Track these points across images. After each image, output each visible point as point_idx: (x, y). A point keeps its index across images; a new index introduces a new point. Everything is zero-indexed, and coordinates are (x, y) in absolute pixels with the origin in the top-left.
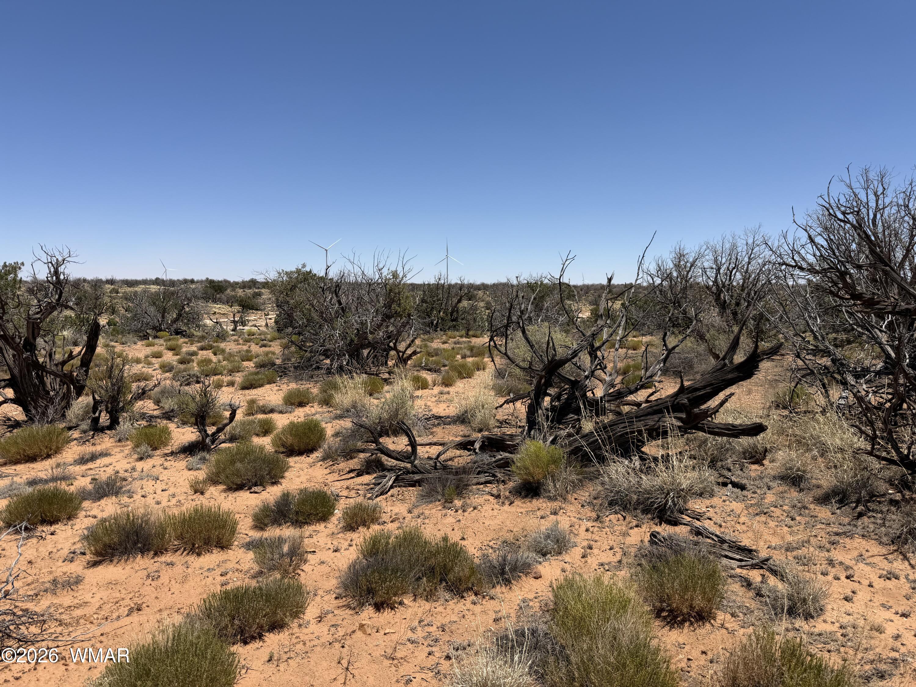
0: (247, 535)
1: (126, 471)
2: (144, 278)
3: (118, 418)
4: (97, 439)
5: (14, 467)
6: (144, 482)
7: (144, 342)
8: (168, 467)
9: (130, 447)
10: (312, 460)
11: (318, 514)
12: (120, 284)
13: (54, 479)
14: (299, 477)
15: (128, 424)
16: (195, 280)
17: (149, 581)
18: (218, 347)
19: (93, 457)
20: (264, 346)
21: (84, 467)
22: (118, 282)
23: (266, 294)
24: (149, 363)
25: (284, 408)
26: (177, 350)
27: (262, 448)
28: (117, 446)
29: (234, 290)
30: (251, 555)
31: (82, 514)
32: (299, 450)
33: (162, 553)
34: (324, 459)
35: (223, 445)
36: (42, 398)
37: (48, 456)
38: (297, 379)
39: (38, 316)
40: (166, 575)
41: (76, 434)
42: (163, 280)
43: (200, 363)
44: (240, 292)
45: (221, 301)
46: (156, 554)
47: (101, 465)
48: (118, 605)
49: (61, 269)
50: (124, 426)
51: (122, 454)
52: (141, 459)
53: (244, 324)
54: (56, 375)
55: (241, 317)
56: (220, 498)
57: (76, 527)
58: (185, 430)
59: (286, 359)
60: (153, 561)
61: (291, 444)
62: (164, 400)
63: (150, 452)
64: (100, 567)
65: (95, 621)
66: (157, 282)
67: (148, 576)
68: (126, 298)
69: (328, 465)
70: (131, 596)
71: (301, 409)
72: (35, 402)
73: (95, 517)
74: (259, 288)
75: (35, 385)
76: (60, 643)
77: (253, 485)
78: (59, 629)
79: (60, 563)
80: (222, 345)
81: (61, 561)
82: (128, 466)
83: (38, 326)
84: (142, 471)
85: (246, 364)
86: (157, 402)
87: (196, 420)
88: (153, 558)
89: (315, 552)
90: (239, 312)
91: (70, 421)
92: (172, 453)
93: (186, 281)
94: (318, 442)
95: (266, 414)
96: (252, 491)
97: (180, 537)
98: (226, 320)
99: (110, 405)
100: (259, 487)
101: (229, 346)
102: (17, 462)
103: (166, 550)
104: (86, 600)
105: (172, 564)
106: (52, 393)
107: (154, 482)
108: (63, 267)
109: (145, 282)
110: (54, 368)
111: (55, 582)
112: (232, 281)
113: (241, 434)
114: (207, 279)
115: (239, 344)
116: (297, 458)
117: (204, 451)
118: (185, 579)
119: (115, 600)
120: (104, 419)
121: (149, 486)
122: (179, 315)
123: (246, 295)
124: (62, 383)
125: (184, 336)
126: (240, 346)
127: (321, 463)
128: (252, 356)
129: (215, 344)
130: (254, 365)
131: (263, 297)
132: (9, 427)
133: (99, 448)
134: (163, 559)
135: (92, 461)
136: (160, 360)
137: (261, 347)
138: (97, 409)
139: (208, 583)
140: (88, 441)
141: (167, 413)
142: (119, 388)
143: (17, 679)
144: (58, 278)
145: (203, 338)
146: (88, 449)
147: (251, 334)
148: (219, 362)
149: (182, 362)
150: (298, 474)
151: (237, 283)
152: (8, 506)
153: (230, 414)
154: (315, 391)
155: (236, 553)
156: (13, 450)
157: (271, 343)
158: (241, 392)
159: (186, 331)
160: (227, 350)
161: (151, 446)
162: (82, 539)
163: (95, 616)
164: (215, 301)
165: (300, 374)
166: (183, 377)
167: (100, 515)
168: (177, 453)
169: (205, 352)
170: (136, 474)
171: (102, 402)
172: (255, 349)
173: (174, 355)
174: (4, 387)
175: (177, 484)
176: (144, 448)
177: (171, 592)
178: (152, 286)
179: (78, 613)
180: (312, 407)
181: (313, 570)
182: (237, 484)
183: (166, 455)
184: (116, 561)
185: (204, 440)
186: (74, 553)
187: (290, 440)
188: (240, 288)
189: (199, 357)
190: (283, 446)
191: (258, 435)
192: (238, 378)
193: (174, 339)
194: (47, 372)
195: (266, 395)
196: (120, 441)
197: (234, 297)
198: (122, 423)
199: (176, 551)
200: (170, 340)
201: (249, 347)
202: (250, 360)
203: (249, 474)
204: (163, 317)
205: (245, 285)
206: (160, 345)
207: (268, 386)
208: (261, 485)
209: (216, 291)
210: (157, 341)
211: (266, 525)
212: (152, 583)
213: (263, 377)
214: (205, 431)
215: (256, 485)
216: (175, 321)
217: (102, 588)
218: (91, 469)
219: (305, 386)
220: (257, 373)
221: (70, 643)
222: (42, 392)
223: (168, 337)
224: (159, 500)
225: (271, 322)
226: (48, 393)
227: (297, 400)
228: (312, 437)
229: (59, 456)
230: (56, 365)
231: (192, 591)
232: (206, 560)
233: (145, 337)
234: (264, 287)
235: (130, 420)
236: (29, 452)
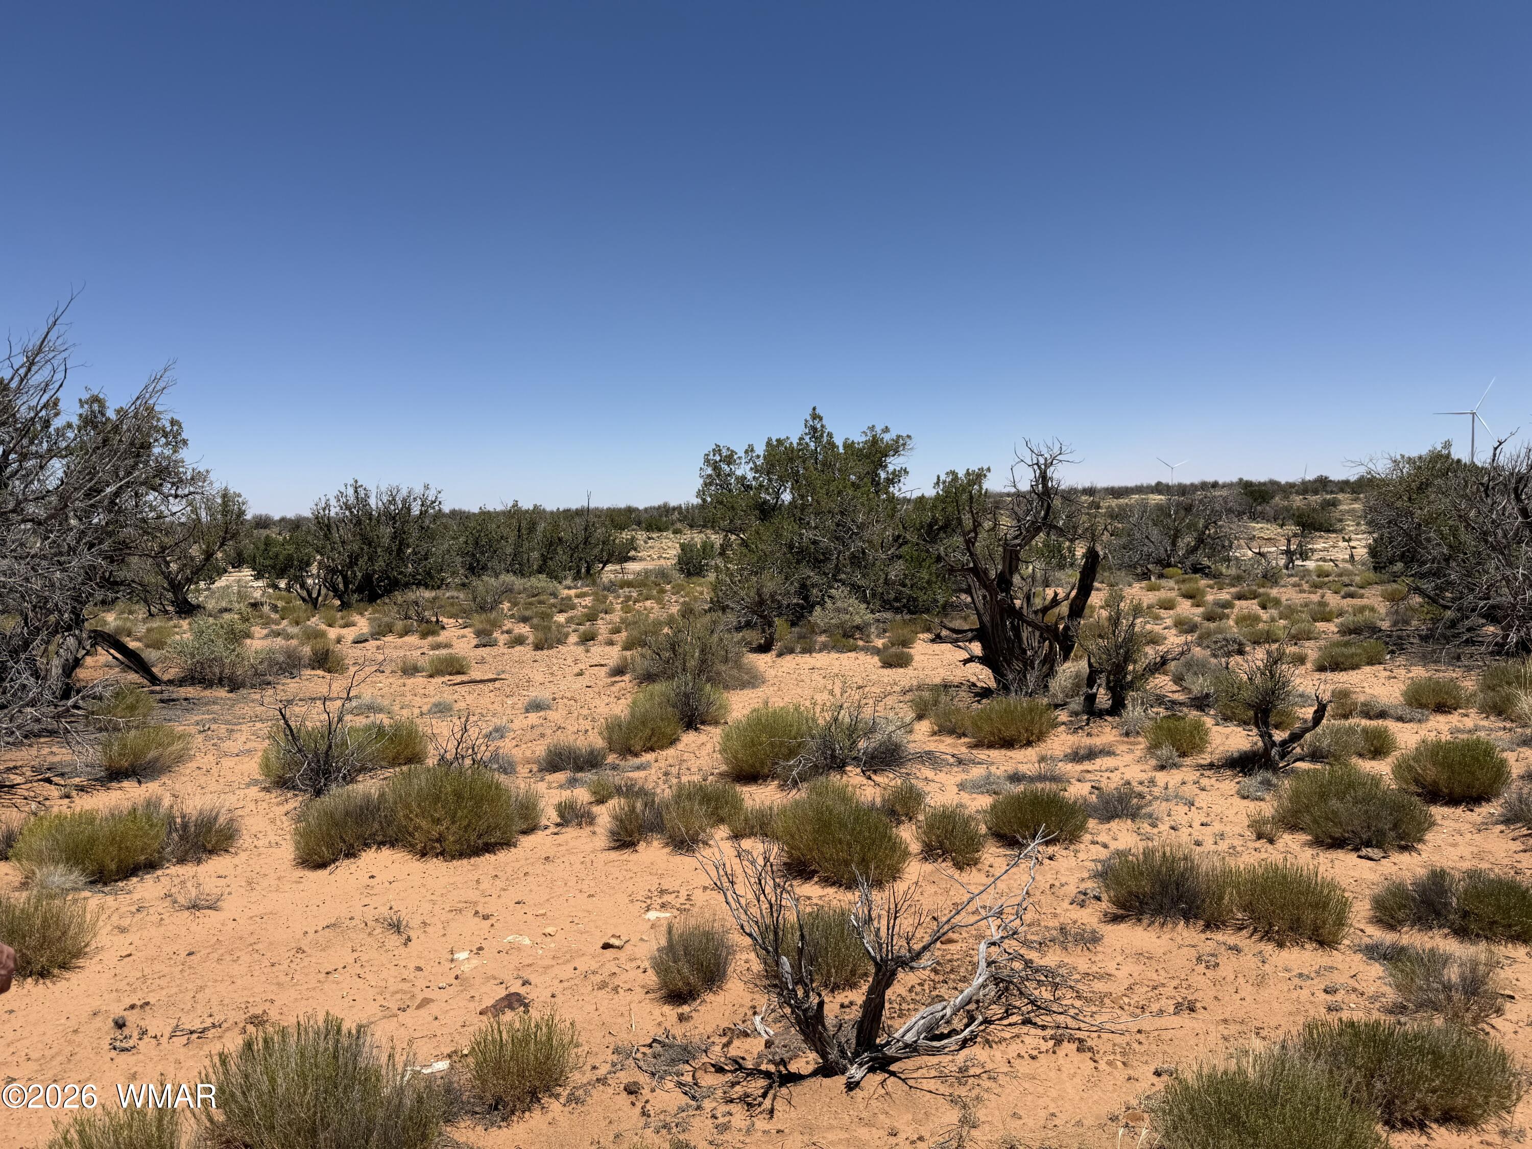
0: (1362, 931)
1: (1141, 783)
2: (1139, 484)
3: (1124, 699)
4: (1094, 727)
5: (987, 752)
6: (1171, 804)
7: (1144, 584)
8: (1208, 788)
9: (1142, 746)
10: (1479, 820)
11: (1510, 926)
12: (1102, 494)
13: (1041, 778)
14: (1455, 845)
15: (1139, 709)
16: (1221, 482)
17: (1201, 968)
18: (1268, 595)
19: (1091, 754)
20: (1351, 595)
21: (1079, 767)
22: (1100, 491)
23: (1347, 504)
24: (1157, 618)
25: (1407, 712)
26: (1198, 597)
27: (1376, 781)
28: (1123, 742)
29: (1286, 497)
30: (1377, 969)
31: (1087, 837)
32: (1450, 794)
33: (1218, 928)
34: (1507, 821)
35: (1299, 764)
36: (1017, 659)
37: (1029, 744)
38: (1426, 659)
39: (1018, 541)
40: (1228, 965)
41: (1063, 716)
42: (1167, 486)
43: (1240, 621)
44: (1298, 501)
45: (1264, 517)
46: (1207, 926)
47: (1103, 768)
48: (1157, 992)
49: (1049, 474)
50: (1133, 712)
51: (1131, 756)
52: (1162, 768)
53: (1304, 556)
54: (1035, 626)
55: (1300, 545)
56: (1303, 855)
57: (1082, 856)
58: (1228, 730)
59: (1401, 621)
60: (1203, 936)
61: (1435, 782)
62: (1189, 678)
63: (1177, 760)
64: (1122, 926)
65: (1126, 1007)
66: (1159, 488)
67: (1199, 959)
68: (1113, 515)
69: (1516, 833)
70: (1175, 983)
71: (1441, 718)
72: (1009, 664)
73: (1105, 846)
74: (1332, 492)
75: (1008, 640)
76: (1082, 1025)
77: (1362, 844)
78: (1078, 1003)
79: (1066, 904)
80: (1274, 592)
81: (1067, 901)
82: (1144, 777)
83: (1017, 556)
84: (1166, 788)
85: (1321, 626)
86: (1178, 679)
87: (1256, 715)
88: (1203, 931)
89: (1513, 998)
90: (1295, 535)
91: (1054, 695)
92: (1211, 766)
93: (1204, 486)
94: (1491, 786)
95: (1370, 718)
96: (1360, 853)
97: (1247, 907)
98: (1274, 549)
99: (1112, 678)
100: (1376, 850)
101: (1286, 594)
102: (991, 746)
103: (1224, 923)
104: (1109, 972)
105: (1236, 949)
106: (1029, 653)
107: (1187, 808)
108: (1052, 468)
109: (1139, 490)
110: (1032, 616)
111: (1062, 929)
112: (1283, 482)
113: (1332, 749)
114: (1241, 480)
115: (1304, 591)
116: (1446, 810)
117: (1267, 769)
118: (1261, 981)
119: (1151, 984)
120: (1103, 698)
121: (1180, 812)
122: (1200, 541)
123: (1309, 505)
124: (1043, 639)
125: (1207, 575)
126: (1305, 595)
127: (1502, 827)
128: (1331, 612)
129: (1261, 590)
130: (1336, 630)
131: (1341, 507)
132: (976, 695)
133: (1098, 741)
134: (1219, 936)
135: (1090, 760)
136: (1171, 612)
137: (1344, 597)
138: (1095, 682)
139: (1302, 999)
140: (1081, 728)
141: (1196, 698)
142: (1127, 652)
143: (1033, 1058)
144: (1045, 485)
145: (1238, 579)
146: (1082, 741)
147: (1322, 573)
148: (1273, 620)
149: (1209, 618)
150: (1451, 840)
151: (1292, 486)
152: (994, 807)
153: (1315, 712)
154: (1469, 684)
155: (1348, 959)
156: (987, 728)
157: (1362, 591)
158: (1317, 675)
159: (1209, 567)
160: (1283, 599)
161: (1177, 750)
162: (1095, 876)
163: (1126, 1000)
164: (1254, 517)
165: (1434, 651)
166: (1216, 642)
167: (1113, 845)
168: (1219, 767)
169: (1243, 603)
170: (1156, 791)
171: (1101, 672)
172: (1334, 601)
173: (1193, 605)
174: (970, 641)
175: (1225, 819)
176: (1165, 751)
177: (1238, 996)
178: (1151, 496)
179: (1099, 986)
180: (1467, 716)
181: (1516, 1032)
182: (1331, 837)
183: (1201, 767)
184: (1146, 922)
185: (1267, 751)
186: (1085, 894)
187: (1431, 773)
188: (1298, 493)
189: (1236, 610)
190: (1417, 782)
191: (1361, 755)
192: (1311, 650)
193: (1190, 580)
194: (1024, 621)
195: (1365, 684)
196: (1127, 734)
197: (1287, 509)
198: (1130, 707)
199: (1240, 929)
200: (1184, 581)
201: (1323, 597)
202: (1328, 620)
203: (1356, 822)
204: (1174, 544)
205: (1306, 488)
206: (1169, 589)
207: (1367, 669)
208: (1379, 846)
209: (1255, 500)
210: (1163, 582)
211: (1401, 922)
212: (1206, 971)
213: (1359, 651)
214: (1270, 736)
215: (1368, 844)
216: (1192, 550)
217: (1129, 960)
218: (1089, 772)
219: (1447, 674)
220: (1346, 644)
221: (1095, 1029)
222: (1017, 651)
223: (1181, 577)
224: (1200, 838)
225: (1361, 552)
226: (1025, 652)
227: (1432, 701)
228: (1478, 773)
229: (1043, 745)
230: (1036, 612)
231: (1275, 1005)
232: (1293, 957)
233: (1145, 576)
234: (1342, 490)
235: (1142, 703)
236: (1007, 734)
